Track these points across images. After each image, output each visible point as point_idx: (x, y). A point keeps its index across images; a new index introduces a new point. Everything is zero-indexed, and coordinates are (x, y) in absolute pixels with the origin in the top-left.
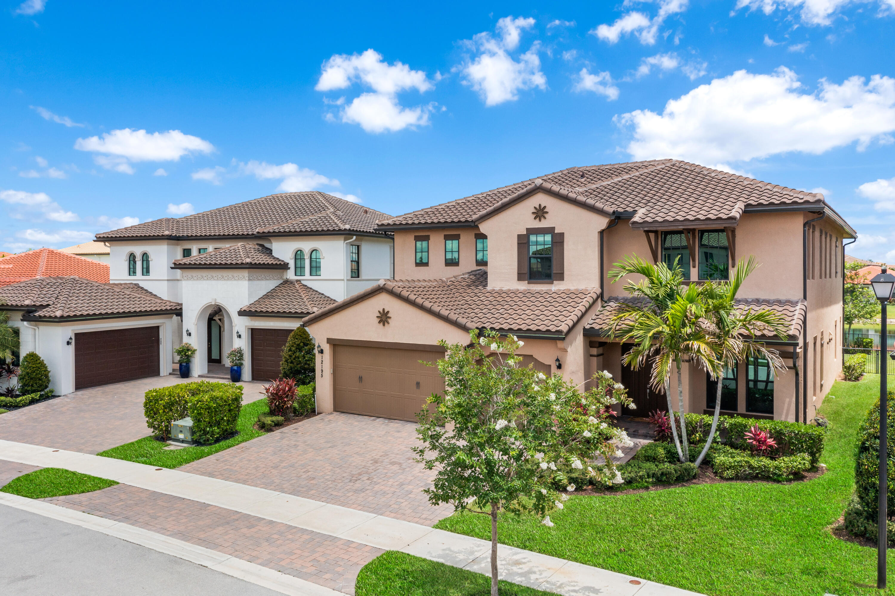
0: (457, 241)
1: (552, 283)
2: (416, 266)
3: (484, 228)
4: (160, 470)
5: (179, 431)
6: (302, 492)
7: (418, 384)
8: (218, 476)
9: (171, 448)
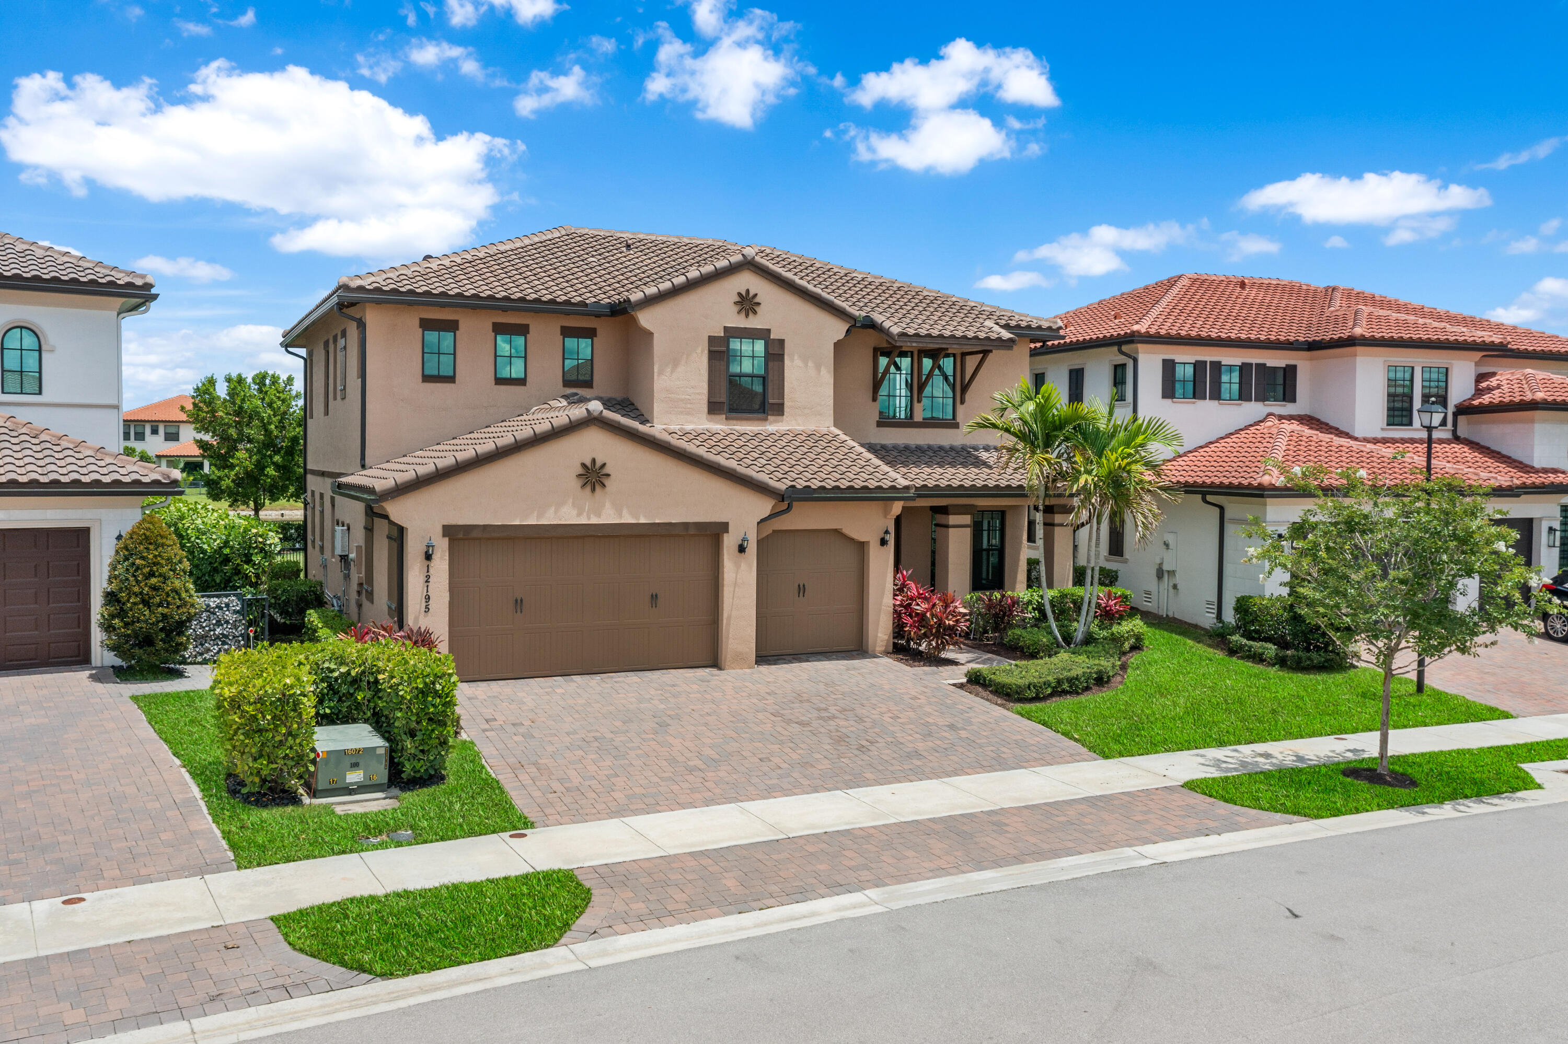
0: (523, 338)
1: (766, 420)
2: (424, 381)
3: (645, 319)
4: (524, 835)
5: (349, 765)
6: (855, 781)
7: (654, 598)
8: (658, 808)
9: (358, 809)
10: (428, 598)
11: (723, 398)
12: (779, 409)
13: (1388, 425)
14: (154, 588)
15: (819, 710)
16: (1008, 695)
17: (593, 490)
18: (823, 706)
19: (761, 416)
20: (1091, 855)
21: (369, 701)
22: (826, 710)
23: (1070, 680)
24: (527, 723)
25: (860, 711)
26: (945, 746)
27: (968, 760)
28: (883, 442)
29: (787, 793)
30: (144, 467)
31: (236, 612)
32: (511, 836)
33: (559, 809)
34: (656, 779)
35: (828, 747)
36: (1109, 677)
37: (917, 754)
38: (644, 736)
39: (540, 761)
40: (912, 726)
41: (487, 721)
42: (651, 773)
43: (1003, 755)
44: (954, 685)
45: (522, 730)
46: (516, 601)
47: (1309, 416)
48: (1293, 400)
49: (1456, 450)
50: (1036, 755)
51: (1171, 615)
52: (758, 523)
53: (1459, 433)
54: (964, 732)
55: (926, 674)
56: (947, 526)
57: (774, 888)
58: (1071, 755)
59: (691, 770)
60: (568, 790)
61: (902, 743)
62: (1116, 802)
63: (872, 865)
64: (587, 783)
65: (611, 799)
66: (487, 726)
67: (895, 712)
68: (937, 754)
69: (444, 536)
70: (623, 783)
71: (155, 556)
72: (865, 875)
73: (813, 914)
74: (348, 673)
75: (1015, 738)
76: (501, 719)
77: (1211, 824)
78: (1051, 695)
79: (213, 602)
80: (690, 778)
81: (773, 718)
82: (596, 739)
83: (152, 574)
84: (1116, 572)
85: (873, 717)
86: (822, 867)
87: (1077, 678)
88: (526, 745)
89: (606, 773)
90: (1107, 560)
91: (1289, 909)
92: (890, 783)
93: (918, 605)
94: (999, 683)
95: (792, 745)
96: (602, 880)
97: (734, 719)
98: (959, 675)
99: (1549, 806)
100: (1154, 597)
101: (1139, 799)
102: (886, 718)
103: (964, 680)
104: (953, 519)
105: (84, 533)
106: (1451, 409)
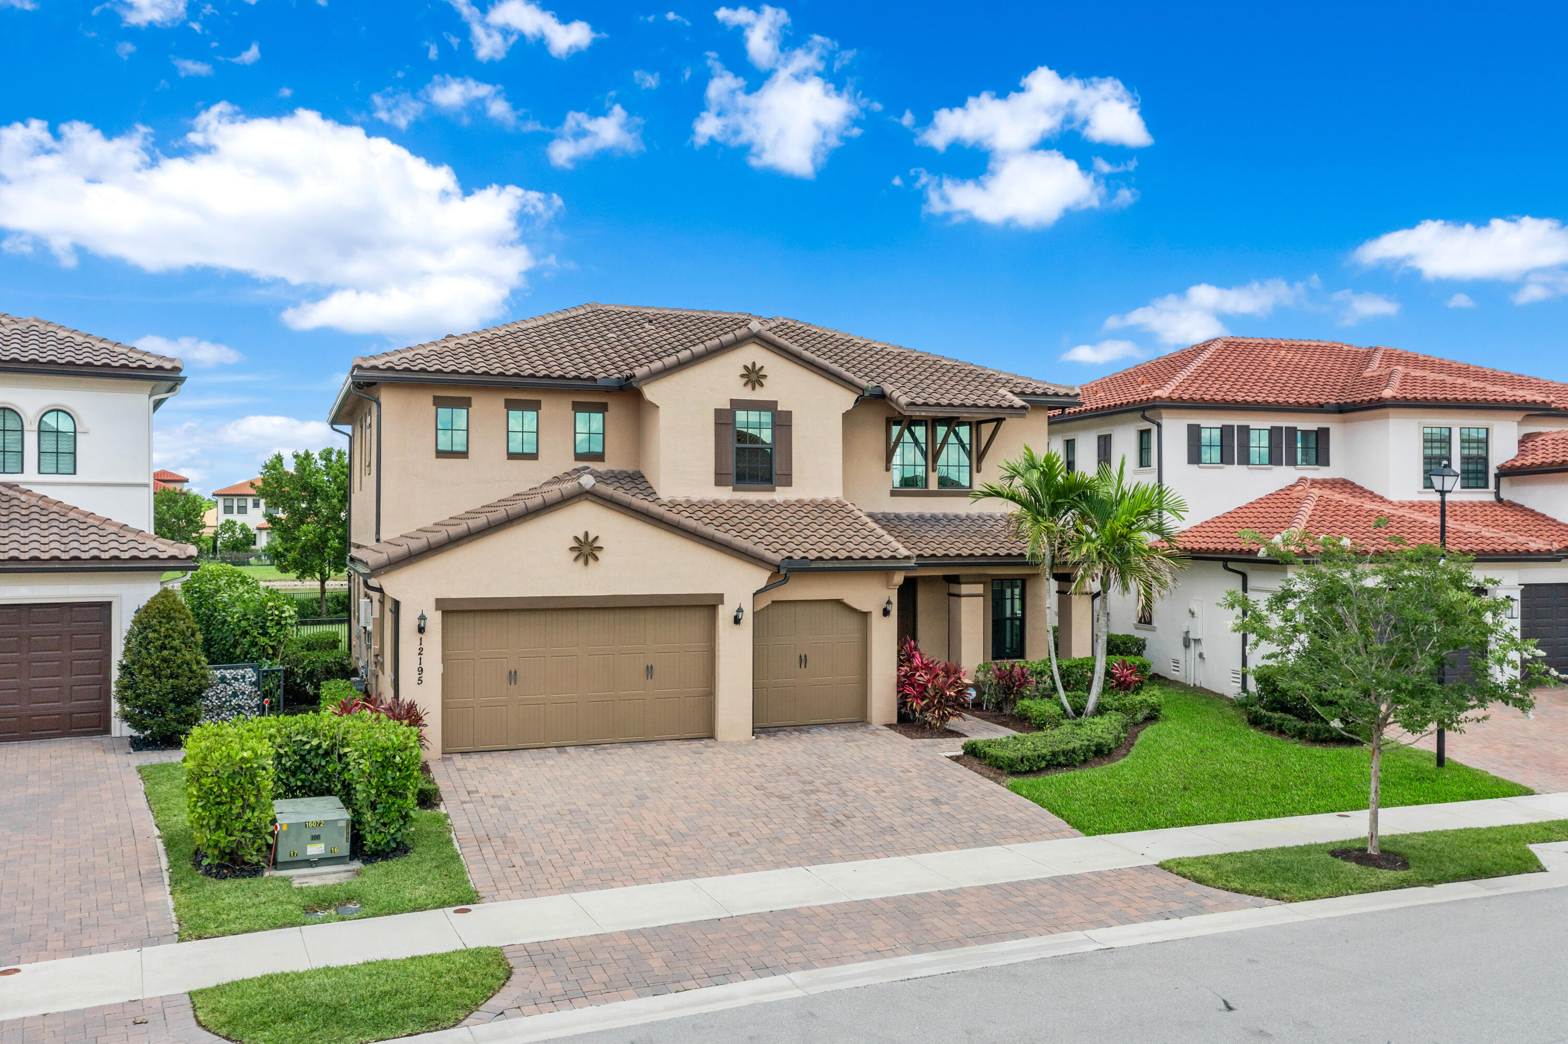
0: (534, 413)
1: (773, 490)
2: (437, 457)
3: (651, 392)
4: (469, 910)
5: (309, 837)
6: (823, 857)
7: (649, 670)
8: (613, 884)
9: (315, 882)
10: (421, 670)
11: (731, 467)
12: (787, 480)
13: (1425, 488)
14: (165, 660)
15: (804, 783)
16: (1000, 768)
17: (586, 563)
18: (810, 779)
19: (768, 486)
20: (1038, 938)
21: (340, 773)
22: (811, 783)
23: (1065, 753)
24: (507, 795)
25: (846, 785)
26: (923, 821)
27: (943, 836)
28: (897, 512)
29: (746, 868)
30: (163, 544)
31: (251, 683)
32: (455, 912)
33: (512, 884)
34: (619, 854)
35: (801, 822)
36: (1110, 750)
37: (892, 829)
38: (618, 809)
39: (509, 834)
40: (894, 800)
41: (469, 793)
42: (614, 848)
43: (981, 832)
44: (951, 758)
45: (500, 802)
46: (510, 672)
47: (1344, 480)
48: (1327, 463)
49: (1498, 513)
50: (1015, 832)
51: (1198, 684)
52: (754, 594)
53: (1502, 496)
54: (947, 806)
55: (925, 746)
56: (959, 596)
57: (699, 970)
58: (1052, 832)
59: (656, 845)
60: (527, 864)
61: (879, 818)
62: (1082, 882)
63: (807, 947)
64: (549, 857)
65: (568, 873)
66: (467, 798)
67: (881, 786)
68: (912, 830)
69: (437, 609)
70: (584, 858)
71: (167, 629)
72: (797, 957)
73: (729, 998)
74: (319, 746)
75: (997, 813)
76: (483, 790)
77: (1175, 907)
78: (1048, 767)
79: (228, 674)
80: (653, 853)
81: (755, 791)
82: (570, 812)
83: (163, 647)
84: (1144, 640)
85: (859, 790)
86: (755, 948)
87: (1073, 751)
88: (501, 818)
89: (570, 847)
90: (1137, 628)
91: (1225, 1002)
92: (856, 859)
93: (921, 676)
94: (992, 756)
95: (765, 819)
96: (528, 958)
97: (714, 793)
98: (955, 747)
99: (1547, 891)
100: (1182, 665)
101: (1107, 879)
102: (871, 792)
103: (961, 753)
104: (965, 589)
105: (106, 607)
106: (1492, 471)
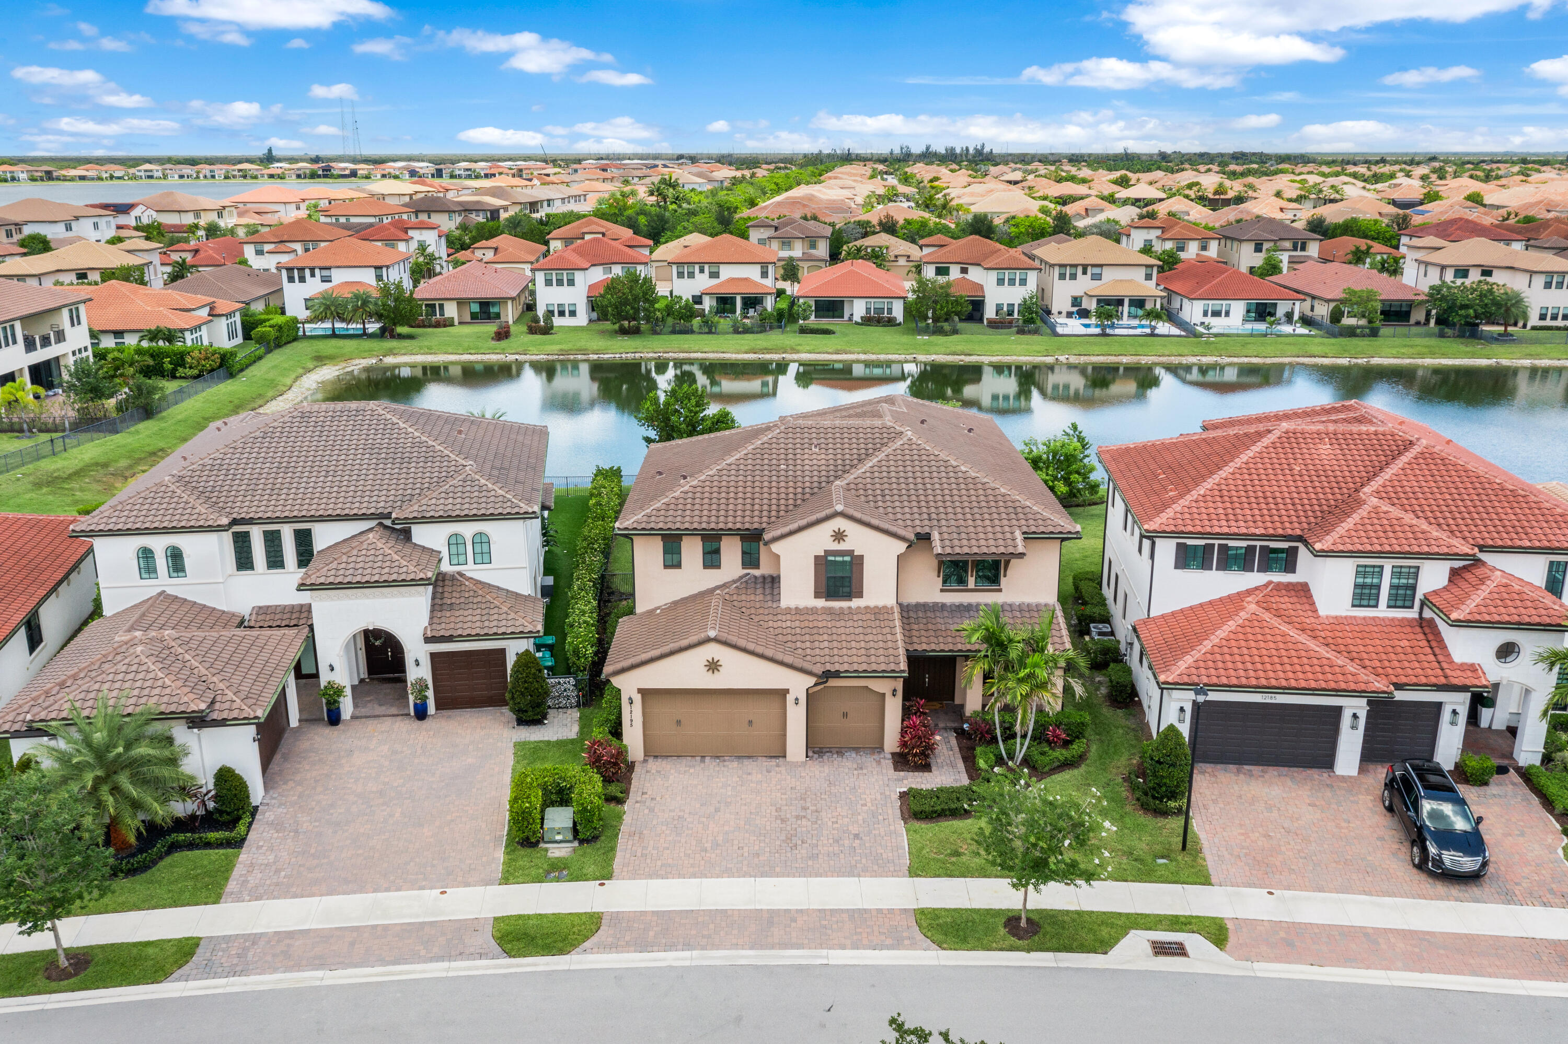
0: (717, 543)
1: (851, 600)
2: (665, 569)
3: (778, 547)
4: (604, 884)
5: (556, 833)
6: (768, 872)
7: (750, 722)
8: (669, 875)
10: (632, 720)
11: (823, 590)
12: (860, 595)
13: (1353, 606)
15: (803, 808)
17: (713, 672)
18: (809, 805)
19: (848, 597)
20: (806, 951)
25: (823, 814)
26: (837, 852)
27: (837, 865)
28: (944, 601)
29: (730, 874)
31: (573, 685)
32: (599, 884)
33: (630, 868)
34: (683, 854)
35: (778, 843)
37: (817, 856)
39: (644, 832)
40: (836, 832)
42: (683, 849)
43: (858, 865)
44: (901, 794)
45: (652, 804)
46: (677, 721)
47: (1301, 585)
48: (1293, 571)
50: (876, 868)
52: (807, 689)
53: (1424, 615)
55: (895, 780)
58: (894, 871)
60: (642, 855)
61: (817, 846)
64: (653, 851)
65: (654, 865)
67: (840, 818)
68: (826, 858)
69: (638, 693)
77: (887, 942)
79: (562, 681)
80: (697, 856)
82: (679, 817)
85: (826, 820)
88: (646, 818)
89: (665, 845)
92: (783, 876)
95: (762, 838)
96: (610, 921)
97: (753, 811)
101: (879, 915)
105: (503, 652)
106: (1419, 595)
